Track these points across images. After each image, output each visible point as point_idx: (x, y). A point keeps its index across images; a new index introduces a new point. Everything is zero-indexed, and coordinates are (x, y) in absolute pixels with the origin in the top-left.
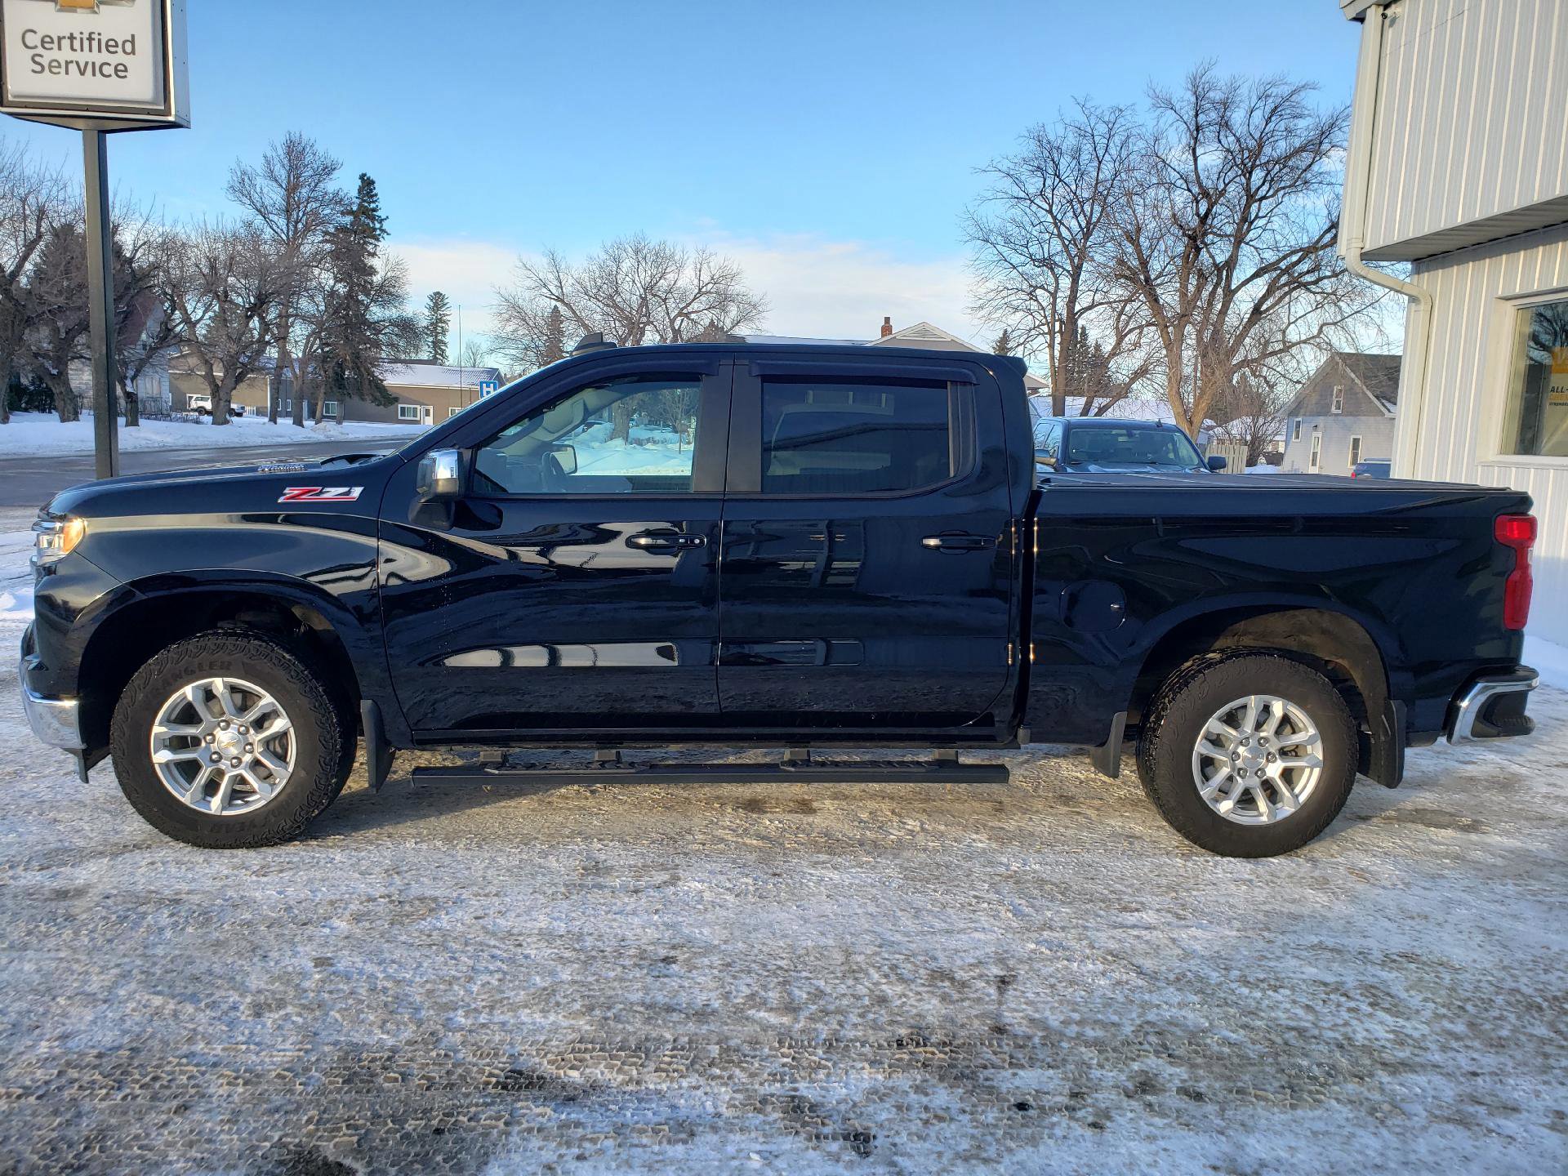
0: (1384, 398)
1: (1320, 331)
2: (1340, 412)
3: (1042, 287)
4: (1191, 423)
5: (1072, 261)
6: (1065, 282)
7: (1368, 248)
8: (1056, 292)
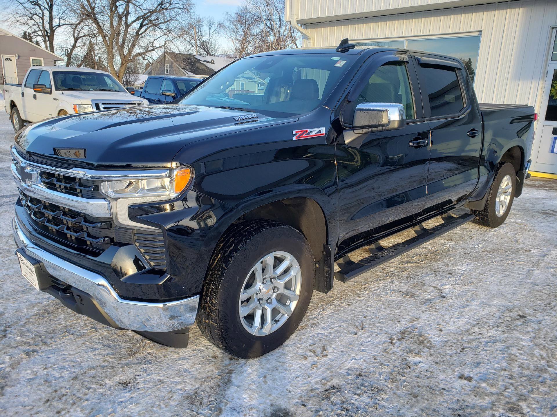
0: (185, 69)
1: (165, 43)
2: (168, 73)
3: (36, 14)
4: (119, 77)
5: (48, 4)
6: (47, 13)
7: (299, 18)
8: (43, 16)
